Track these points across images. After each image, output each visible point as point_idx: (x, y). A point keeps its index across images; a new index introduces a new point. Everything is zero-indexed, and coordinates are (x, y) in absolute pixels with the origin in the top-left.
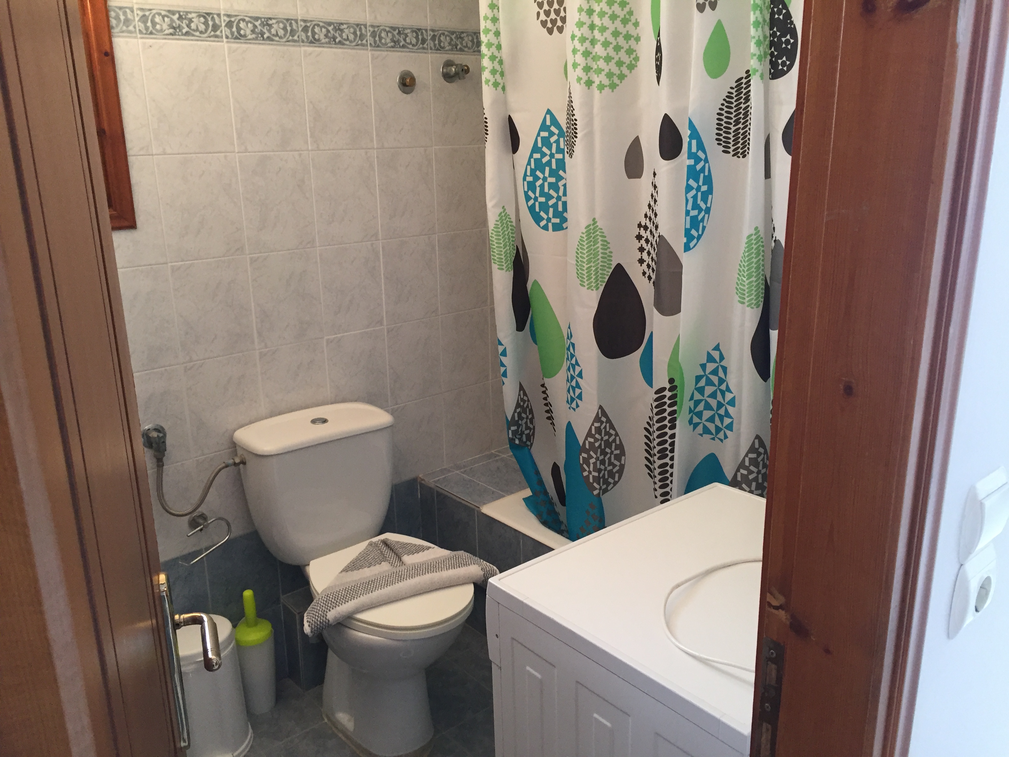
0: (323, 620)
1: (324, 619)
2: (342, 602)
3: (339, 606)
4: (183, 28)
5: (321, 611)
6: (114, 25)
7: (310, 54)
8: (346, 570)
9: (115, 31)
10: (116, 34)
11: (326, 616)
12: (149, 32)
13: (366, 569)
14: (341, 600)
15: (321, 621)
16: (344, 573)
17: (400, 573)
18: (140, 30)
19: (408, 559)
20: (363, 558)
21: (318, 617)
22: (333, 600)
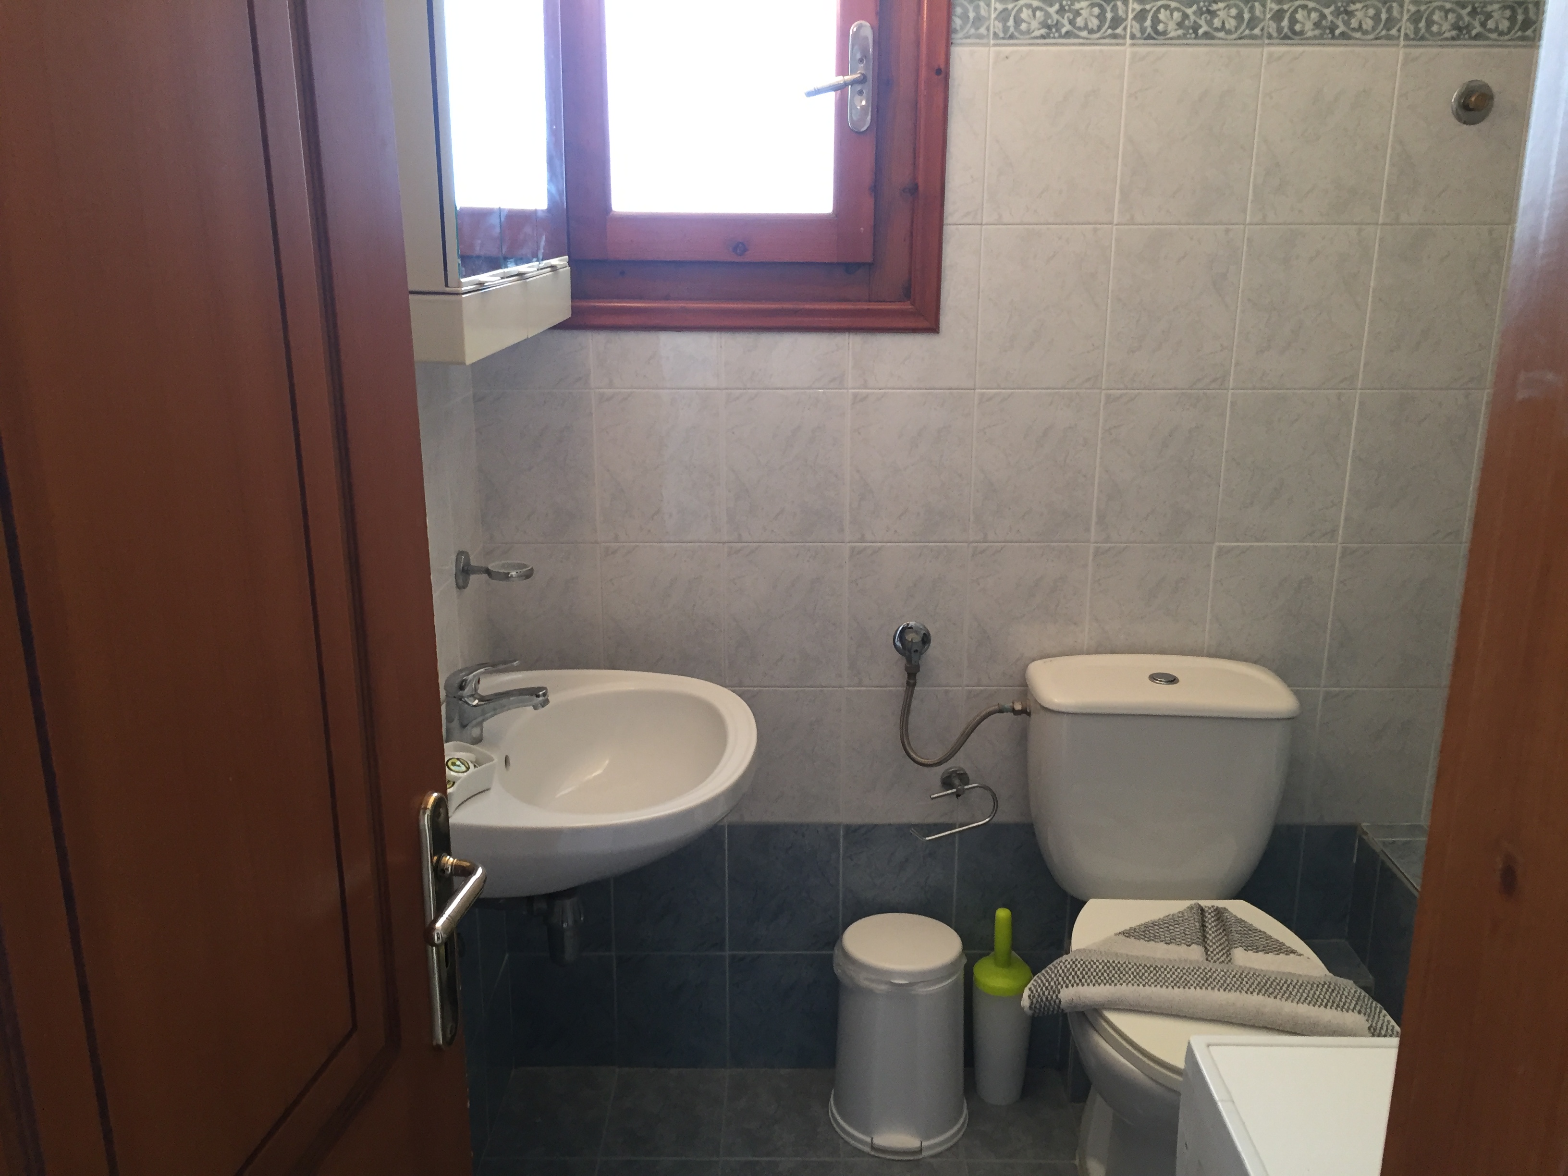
0: (1052, 997)
1: (1054, 997)
2: (1091, 981)
3: (1083, 985)
4: (1064, 26)
5: (1055, 982)
6: (958, 28)
7: (1280, 58)
8: (1127, 934)
9: (957, 37)
10: (959, 41)
11: (1059, 992)
12: (1008, 36)
13: (1162, 945)
14: (1092, 977)
15: (1049, 997)
16: (1121, 936)
17: (1210, 974)
18: (995, 34)
19: (1242, 957)
20: (1166, 925)
21: (1047, 988)
22: (1078, 973)
